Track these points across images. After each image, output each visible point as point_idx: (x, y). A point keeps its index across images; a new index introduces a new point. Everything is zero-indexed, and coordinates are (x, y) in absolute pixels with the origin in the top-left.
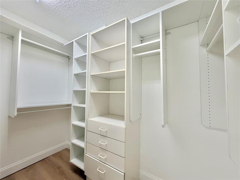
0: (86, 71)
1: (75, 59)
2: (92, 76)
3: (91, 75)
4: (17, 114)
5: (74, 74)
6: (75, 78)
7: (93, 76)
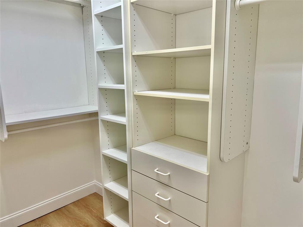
0: (122, 46)
1: (96, 15)
2: (135, 57)
3: (133, 56)
4: (8, 135)
5: (98, 53)
6: (100, 60)
7: (137, 58)
